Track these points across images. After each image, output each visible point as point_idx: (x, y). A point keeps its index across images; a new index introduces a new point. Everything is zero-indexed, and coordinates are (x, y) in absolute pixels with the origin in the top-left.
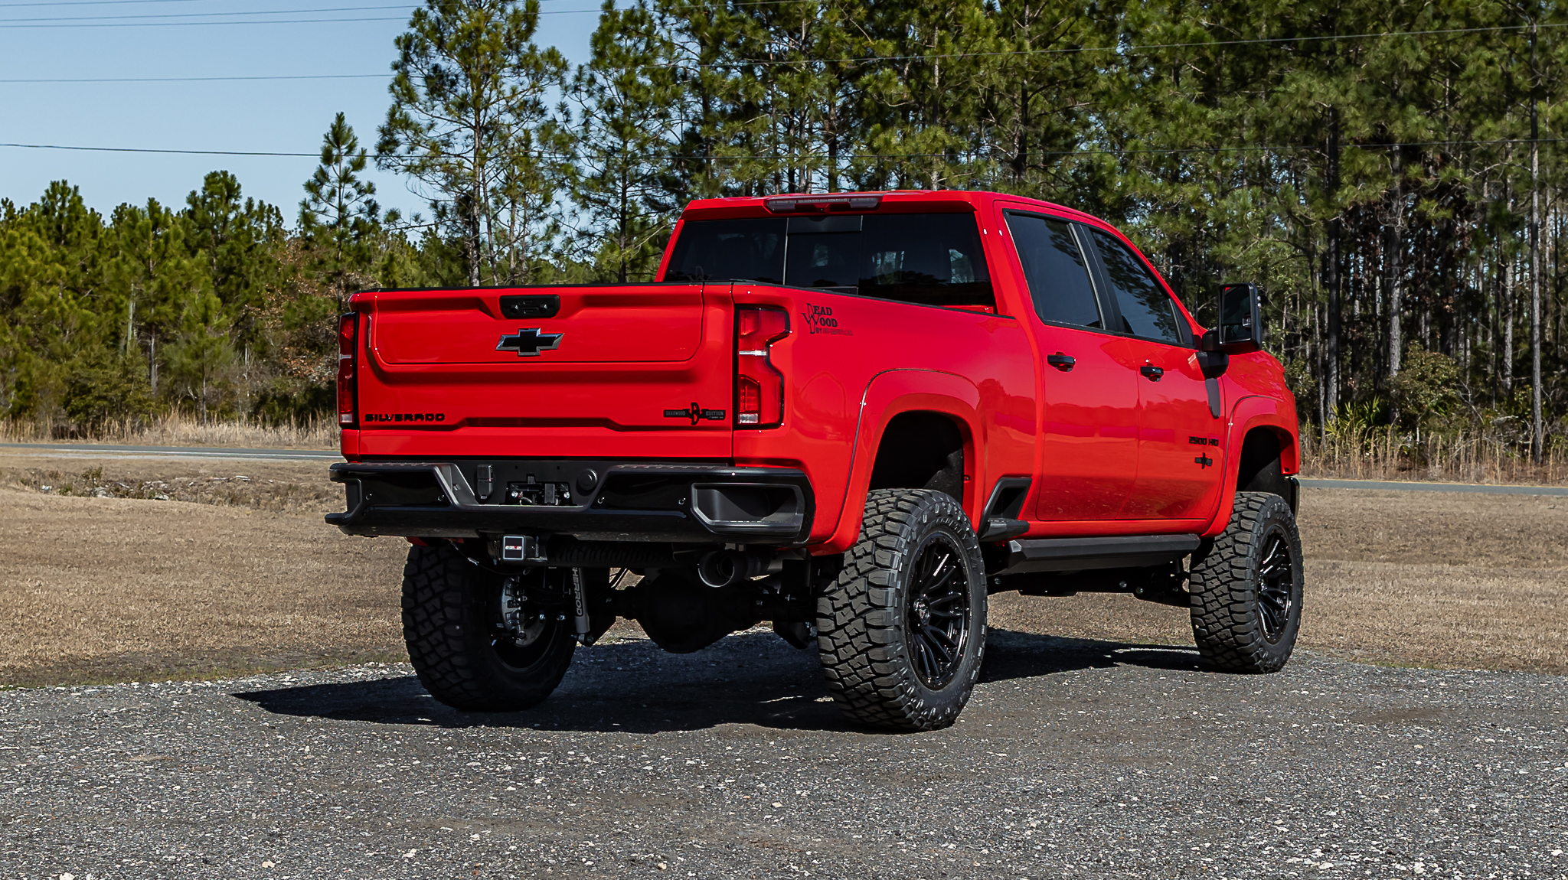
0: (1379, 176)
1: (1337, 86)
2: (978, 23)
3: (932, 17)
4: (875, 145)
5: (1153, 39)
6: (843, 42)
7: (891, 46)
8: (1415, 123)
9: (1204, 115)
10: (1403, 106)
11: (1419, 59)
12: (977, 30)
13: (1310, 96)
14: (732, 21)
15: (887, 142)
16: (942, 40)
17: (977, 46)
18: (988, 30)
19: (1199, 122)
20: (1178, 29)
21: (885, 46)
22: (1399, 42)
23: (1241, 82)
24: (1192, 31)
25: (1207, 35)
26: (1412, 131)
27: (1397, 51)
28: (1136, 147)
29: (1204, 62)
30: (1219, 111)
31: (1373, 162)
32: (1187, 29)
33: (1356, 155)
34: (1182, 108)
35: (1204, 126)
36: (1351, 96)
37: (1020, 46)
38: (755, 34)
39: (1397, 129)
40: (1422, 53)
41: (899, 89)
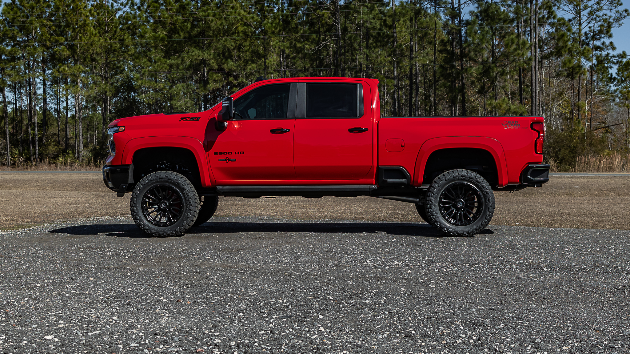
0: (221, 81)
1: (207, 53)
2: (93, 32)
3: (77, 30)
4: (60, 70)
5: (149, 38)
6: (47, 37)
7: (64, 39)
8: (230, 65)
9: (166, 62)
10: (226, 60)
11: (232, 45)
12: (92, 34)
13: (199, 56)
14: (10, 30)
15: (64, 69)
16: (80, 38)
17: (91, 39)
18: (96, 34)
19: (164, 64)
20: (157, 35)
21: (62, 39)
22: (226, 40)
23: (176, 52)
24: (162, 35)
25: (166, 37)
26: (230, 67)
27: (226, 43)
28: (145, 71)
29: (166, 46)
30: (170, 60)
31: (218, 76)
32: (160, 35)
33: (213, 74)
34: (159, 59)
35: (166, 65)
36: (212, 56)
37: (106, 40)
38: (18, 34)
39: (225, 66)
40: (233, 44)
41: (67, 53)
